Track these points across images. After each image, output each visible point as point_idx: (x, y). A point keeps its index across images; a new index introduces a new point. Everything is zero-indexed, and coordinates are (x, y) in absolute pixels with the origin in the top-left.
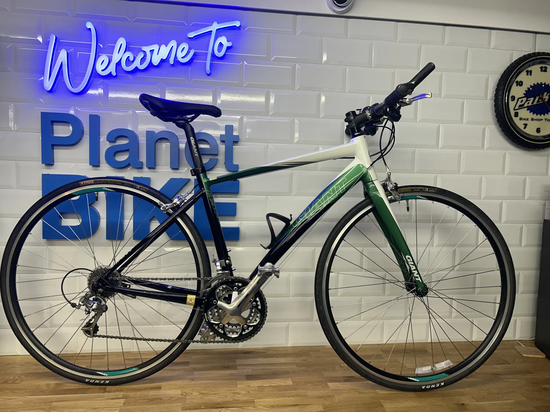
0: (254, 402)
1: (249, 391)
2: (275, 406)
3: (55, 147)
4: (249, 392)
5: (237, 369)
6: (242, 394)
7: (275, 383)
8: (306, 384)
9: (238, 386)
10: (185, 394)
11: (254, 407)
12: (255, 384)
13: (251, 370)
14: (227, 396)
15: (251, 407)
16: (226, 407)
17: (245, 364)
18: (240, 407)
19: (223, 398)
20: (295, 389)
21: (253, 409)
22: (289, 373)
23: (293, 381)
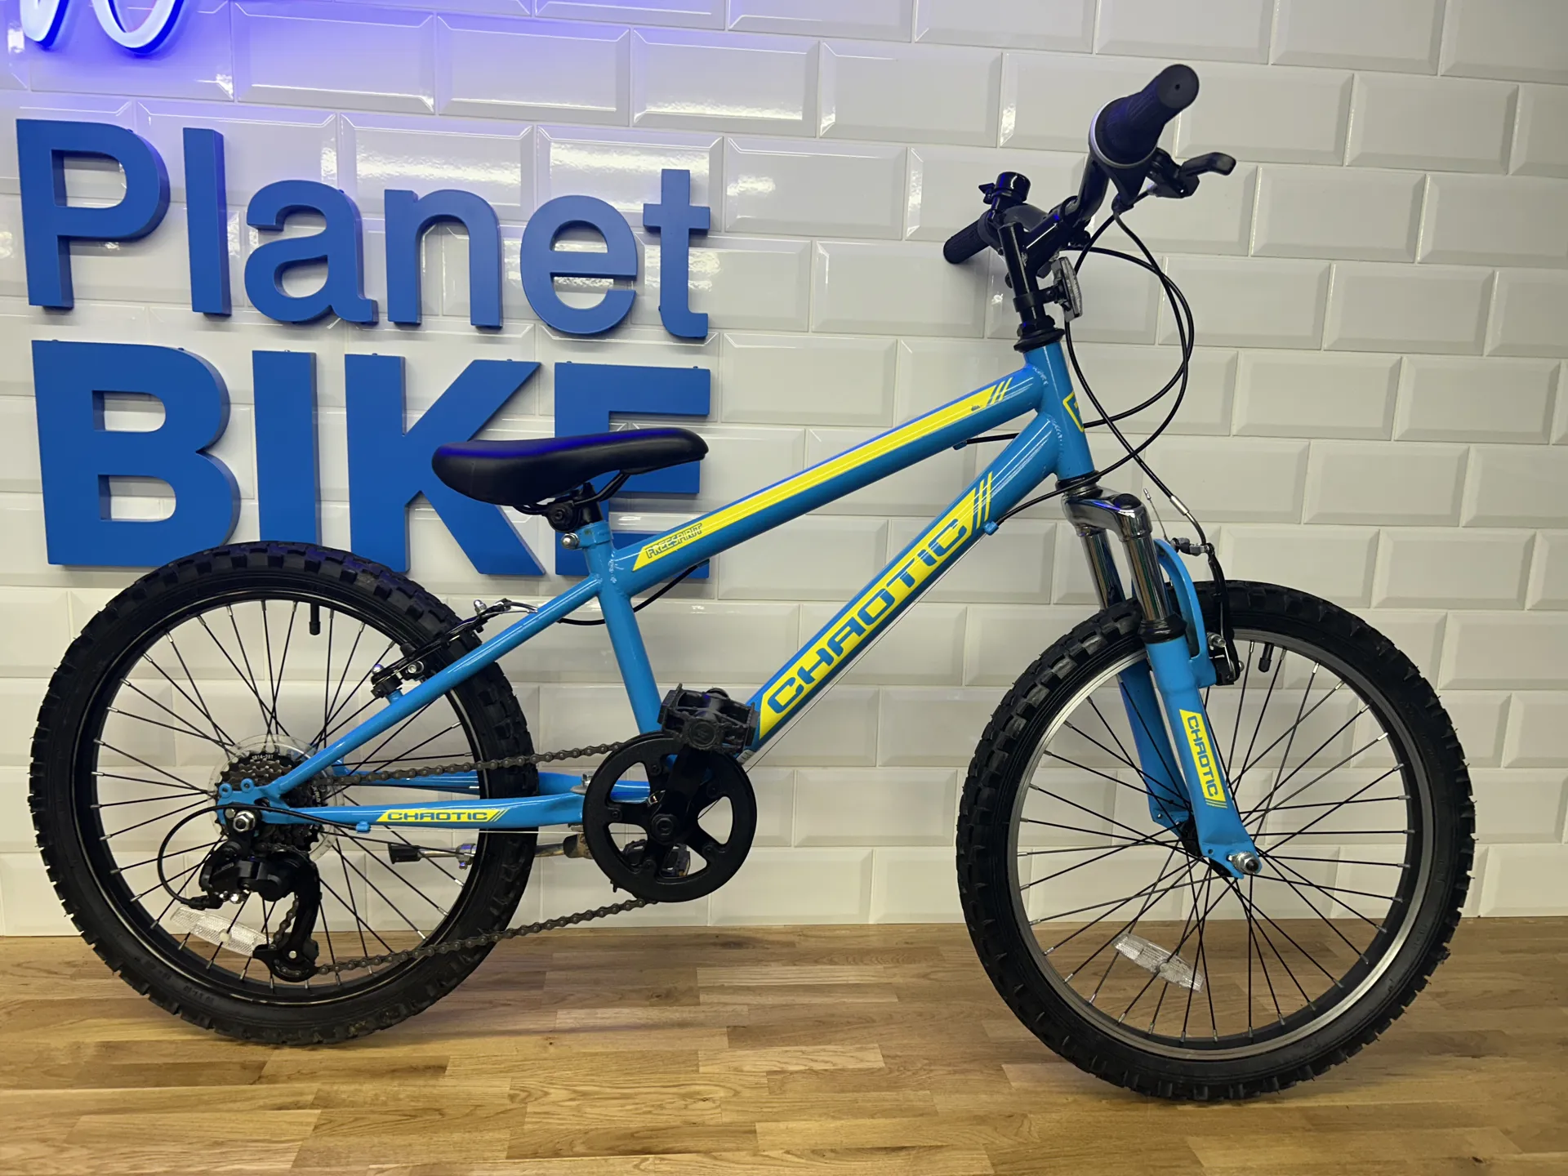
0: (755, 1132)
1: (739, 1089)
2: (825, 1150)
3: (73, 247)
4: (737, 1093)
5: (698, 1004)
6: (714, 1101)
7: (827, 1062)
8: (930, 1064)
9: (701, 1069)
10: (523, 1095)
11: (755, 1155)
12: (758, 1061)
13: (746, 1008)
14: (661, 1107)
15: (743, 1153)
16: (657, 1149)
17: (726, 984)
18: (707, 1153)
19: (650, 1112)
20: (894, 1086)
21: (749, 1159)
22: (874, 1021)
23: (885, 1052)
